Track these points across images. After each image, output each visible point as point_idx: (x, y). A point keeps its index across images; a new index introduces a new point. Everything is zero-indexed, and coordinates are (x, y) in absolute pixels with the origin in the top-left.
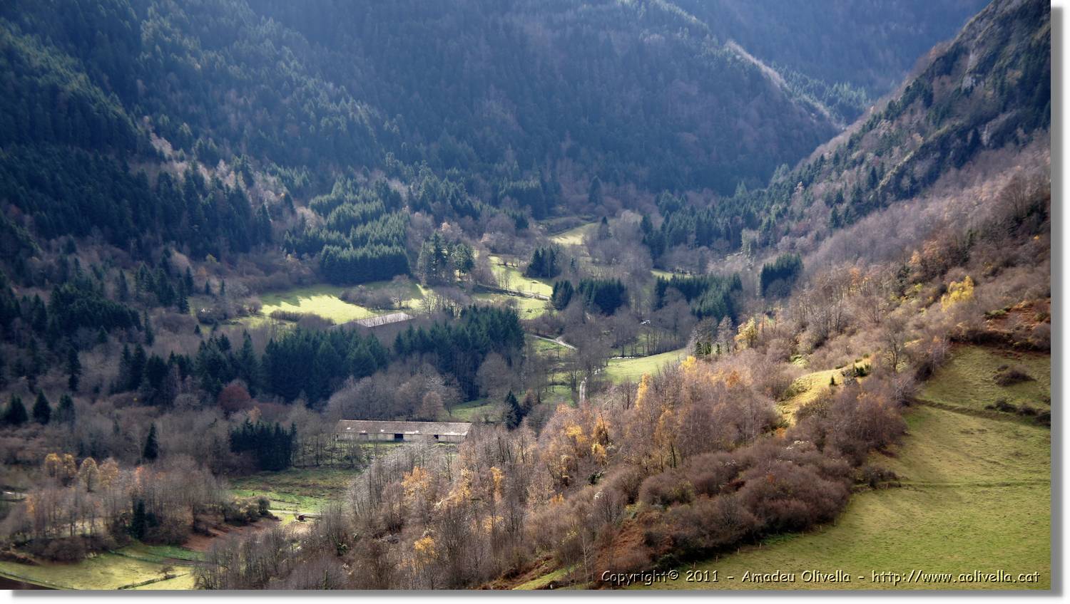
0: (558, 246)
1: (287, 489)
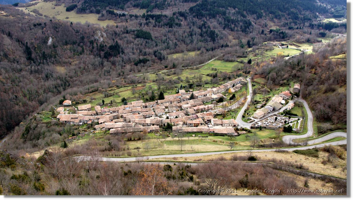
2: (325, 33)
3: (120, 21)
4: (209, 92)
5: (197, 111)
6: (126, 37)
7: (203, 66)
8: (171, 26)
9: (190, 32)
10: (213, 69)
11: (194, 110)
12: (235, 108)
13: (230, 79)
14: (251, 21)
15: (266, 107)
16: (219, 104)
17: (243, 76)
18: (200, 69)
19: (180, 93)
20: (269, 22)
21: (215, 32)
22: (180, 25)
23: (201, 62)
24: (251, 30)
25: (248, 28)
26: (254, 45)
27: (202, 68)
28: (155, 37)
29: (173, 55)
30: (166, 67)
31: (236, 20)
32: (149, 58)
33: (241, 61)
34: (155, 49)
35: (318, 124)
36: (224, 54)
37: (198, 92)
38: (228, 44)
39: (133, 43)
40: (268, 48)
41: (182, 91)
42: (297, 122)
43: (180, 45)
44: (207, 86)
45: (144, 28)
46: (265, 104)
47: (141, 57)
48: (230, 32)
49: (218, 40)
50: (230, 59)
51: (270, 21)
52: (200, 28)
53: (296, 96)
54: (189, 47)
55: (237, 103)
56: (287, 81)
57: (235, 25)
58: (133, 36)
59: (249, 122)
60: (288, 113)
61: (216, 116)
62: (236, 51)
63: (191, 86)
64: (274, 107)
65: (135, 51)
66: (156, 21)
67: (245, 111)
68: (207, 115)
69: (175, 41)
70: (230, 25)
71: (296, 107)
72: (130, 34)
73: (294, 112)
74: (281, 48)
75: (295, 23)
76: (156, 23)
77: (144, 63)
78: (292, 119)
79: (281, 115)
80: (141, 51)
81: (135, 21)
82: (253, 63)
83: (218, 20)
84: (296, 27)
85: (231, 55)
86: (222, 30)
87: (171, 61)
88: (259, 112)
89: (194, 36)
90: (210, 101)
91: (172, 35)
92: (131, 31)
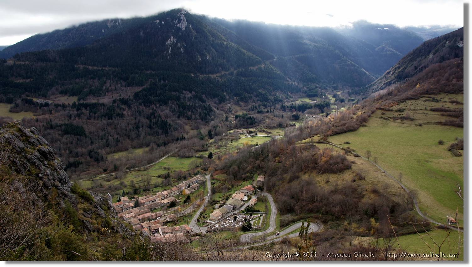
0: (337, 94)
1: (298, 122)
2: (299, 115)
3: (41, 113)
4: (158, 197)
5: (143, 220)
6: (49, 134)
7: (153, 165)
8: (110, 118)
9: (135, 123)
10: (165, 169)
11: (139, 219)
12: (189, 212)
13: (185, 178)
14: (211, 106)
15: (225, 206)
16: (170, 209)
17: (201, 174)
18: (149, 170)
19: (122, 201)
20: (234, 106)
21: (167, 123)
22: (122, 116)
23: (151, 161)
24: (213, 117)
25: (209, 115)
26: (216, 134)
27: (151, 169)
28: (90, 133)
29: (114, 154)
30: (105, 170)
31: (193, 106)
32: (83, 160)
33: (200, 155)
34: (90, 147)
35: (281, 217)
36: (180, 148)
37: (144, 197)
38: (184, 135)
39: (60, 141)
40: (233, 138)
41: (125, 198)
42: (259, 218)
43: (123, 142)
44: (157, 190)
45: (75, 121)
46: (224, 203)
47: (72, 160)
48: (186, 121)
49: (171, 132)
50: (187, 154)
51: (235, 104)
52: (148, 118)
53: (258, 190)
54: (135, 142)
55: (192, 206)
56: (250, 174)
57: (192, 112)
58: (60, 132)
59: (204, 225)
60: (250, 211)
61: (166, 223)
62: (194, 144)
63: (136, 191)
64: (234, 205)
65: (63, 151)
66: (91, 111)
67: (200, 214)
68: (154, 223)
69: (116, 136)
70: (186, 112)
71: (259, 203)
72: (55, 130)
73: (257, 208)
74: (249, 136)
75: (265, 106)
76: (91, 114)
77: (76, 167)
78: (254, 216)
79: (242, 214)
80: (71, 151)
81: (62, 112)
82: (214, 156)
83: (171, 108)
84: (266, 110)
85: (187, 149)
86: (176, 118)
87: (112, 162)
88: (217, 213)
89: (141, 129)
90: (160, 207)
91: (112, 129)
92: (57, 126)
